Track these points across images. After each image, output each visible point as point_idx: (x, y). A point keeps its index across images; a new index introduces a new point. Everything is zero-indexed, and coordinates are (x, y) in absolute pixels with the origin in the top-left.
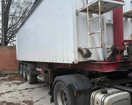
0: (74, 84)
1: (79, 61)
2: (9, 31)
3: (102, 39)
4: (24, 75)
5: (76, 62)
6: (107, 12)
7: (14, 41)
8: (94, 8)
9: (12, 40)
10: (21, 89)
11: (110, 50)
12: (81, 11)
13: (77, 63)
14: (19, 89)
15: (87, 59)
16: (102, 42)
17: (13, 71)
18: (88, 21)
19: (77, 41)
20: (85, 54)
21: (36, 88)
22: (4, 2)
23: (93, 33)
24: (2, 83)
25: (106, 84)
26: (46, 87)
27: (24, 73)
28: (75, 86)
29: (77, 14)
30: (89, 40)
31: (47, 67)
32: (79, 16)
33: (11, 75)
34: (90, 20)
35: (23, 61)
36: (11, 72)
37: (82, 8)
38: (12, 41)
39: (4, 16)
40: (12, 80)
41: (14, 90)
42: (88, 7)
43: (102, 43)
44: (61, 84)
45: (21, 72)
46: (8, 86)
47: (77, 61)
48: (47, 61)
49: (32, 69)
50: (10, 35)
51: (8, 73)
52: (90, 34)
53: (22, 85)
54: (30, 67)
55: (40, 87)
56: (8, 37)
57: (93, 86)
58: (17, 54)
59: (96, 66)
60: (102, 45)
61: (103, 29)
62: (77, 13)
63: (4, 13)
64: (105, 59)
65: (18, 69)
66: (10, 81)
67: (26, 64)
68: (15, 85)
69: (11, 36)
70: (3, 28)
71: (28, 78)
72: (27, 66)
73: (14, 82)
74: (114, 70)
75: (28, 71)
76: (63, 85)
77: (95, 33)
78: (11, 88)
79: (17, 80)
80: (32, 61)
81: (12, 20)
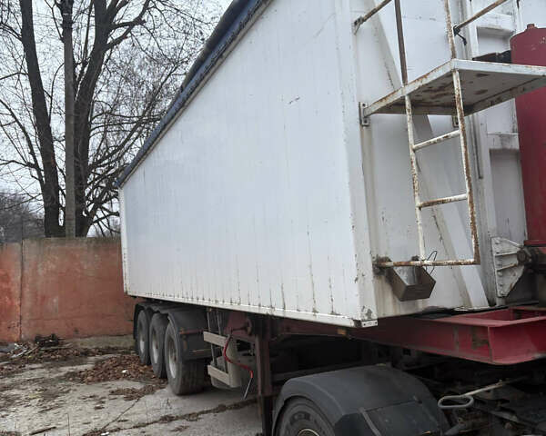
0: (366, 416)
1: (382, 316)
2: (92, 176)
3: (474, 228)
4: (155, 357)
5: (370, 319)
6: (492, 104)
7: (112, 214)
8: (433, 95)
9: (106, 213)
10: (144, 417)
11: (515, 261)
12: (381, 111)
13: (373, 323)
14: (134, 419)
15: (415, 305)
16: (476, 242)
17: (109, 339)
18: (412, 153)
19: (367, 231)
20: (408, 287)
21: (203, 413)
22: (75, 65)
23: (438, 203)
24: (68, 392)
25: (506, 416)
26: (246, 408)
27: (154, 349)
28: (370, 422)
29: (365, 120)
30: (420, 228)
31: (245, 328)
32: (374, 127)
33: (103, 353)
34: (418, 148)
35: (149, 300)
36: (103, 342)
37: (385, 98)
38: (105, 217)
39: (72, 122)
40: (106, 379)
41: (116, 424)
42: (409, 95)
43: (477, 246)
44: (311, 412)
45: (142, 345)
46: (91, 405)
47: (375, 316)
48: (244, 307)
49: (188, 335)
50: (97, 193)
51: (92, 348)
52: (425, 205)
53: (149, 400)
54: (178, 324)
55: (222, 409)
56: (87, 198)
57: (446, 421)
58: (126, 269)
59: (456, 336)
60: (477, 255)
61: (476, 176)
62: (365, 117)
63: (73, 108)
64: (491, 303)
65: (132, 330)
66: (99, 381)
67: (164, 312)
68: (122, 403)
69: (101, 196)
70: (72, 168)
71: (173, 370)
72: (165, 319)
73: (114, 389)
74: (538, 356)
75: (171, 340)
76: (320, 419)
77: (443, 202)
78: (102, 415)
79: (126, 377)
80: (186, 302)
81: (106, 131)
